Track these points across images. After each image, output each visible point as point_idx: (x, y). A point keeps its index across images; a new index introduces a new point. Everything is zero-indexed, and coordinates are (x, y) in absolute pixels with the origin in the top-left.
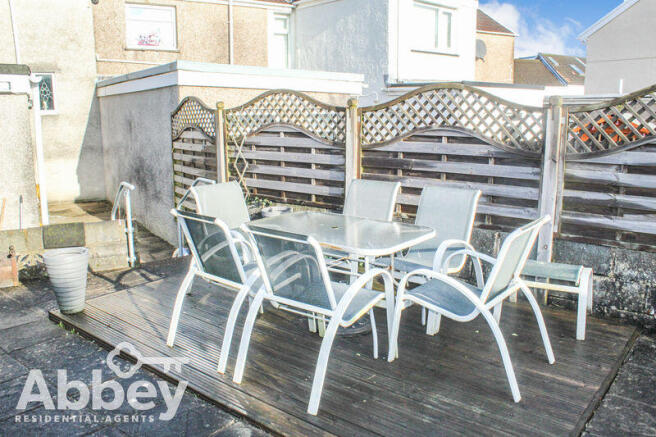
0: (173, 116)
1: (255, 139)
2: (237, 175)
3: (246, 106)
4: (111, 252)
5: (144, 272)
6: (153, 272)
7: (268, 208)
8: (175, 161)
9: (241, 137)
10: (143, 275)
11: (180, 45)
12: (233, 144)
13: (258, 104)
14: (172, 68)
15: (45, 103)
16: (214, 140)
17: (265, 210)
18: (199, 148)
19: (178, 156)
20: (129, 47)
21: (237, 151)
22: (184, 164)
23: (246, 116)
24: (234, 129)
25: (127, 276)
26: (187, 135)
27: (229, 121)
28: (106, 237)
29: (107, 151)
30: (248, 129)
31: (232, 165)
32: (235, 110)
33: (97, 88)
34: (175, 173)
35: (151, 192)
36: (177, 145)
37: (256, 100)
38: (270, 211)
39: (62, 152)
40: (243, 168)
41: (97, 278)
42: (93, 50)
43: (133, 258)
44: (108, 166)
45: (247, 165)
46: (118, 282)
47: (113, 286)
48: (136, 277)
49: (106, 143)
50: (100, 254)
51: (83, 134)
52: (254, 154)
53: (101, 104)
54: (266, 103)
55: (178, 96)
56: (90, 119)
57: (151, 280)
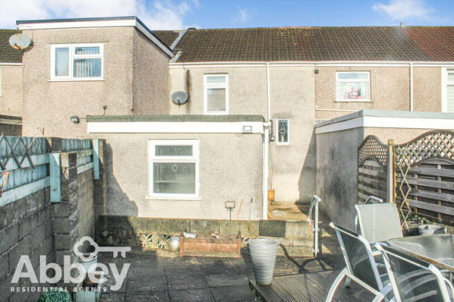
0: (359, 149)
1: (417, 169)
2: (402, 196)
3: (410, 143)
4: (303, 244)
5: (323, 262)
6: (329, 263)
7: (425, 225)
8: (359, 182)
9: (406, 166)
10: (321, 264)
11: (373, 97)
12: (400, 172)
13: (420, 141)
14: (360, 114)
15: (283, 138)
16: (386, 168)
17: (422, 227)
18: (375, 173)
19: (361, 178)
20: (337, 100)
21: (402, 178)
22: (365, 184)
23: (411, 151)
24: (401, 160)
25: (310, 263)
26: (368, 163)
27: (397, 155)
28: (299, 233)
29: (319, 171)
30: (412, 161)
31: (399, 188)
32: (402, 146)
33: (315, 129)
34: (359, 190)
35: (342, 202)
36: (361, 170)
37: (419, 138)
38: (426, 228)
39: (291, 170)
40: (406, 192)
41: (289, 261)
42: (314, 103)
43: (317, 250)
44: (319, 182)
45: (410, 188)
46: (302, 266)
47: (298, 269)
48: (316, 265)
49: (318, 166)
50: (295, 244)
51: (304, 158)
52: (416, 181)
53: (317, 138)
54: (426, 141)
55: (363, 134)
56: (309, 148)
57: (325, 270)
